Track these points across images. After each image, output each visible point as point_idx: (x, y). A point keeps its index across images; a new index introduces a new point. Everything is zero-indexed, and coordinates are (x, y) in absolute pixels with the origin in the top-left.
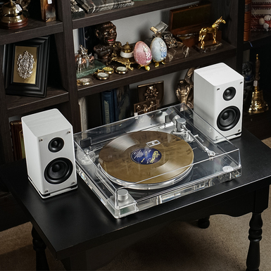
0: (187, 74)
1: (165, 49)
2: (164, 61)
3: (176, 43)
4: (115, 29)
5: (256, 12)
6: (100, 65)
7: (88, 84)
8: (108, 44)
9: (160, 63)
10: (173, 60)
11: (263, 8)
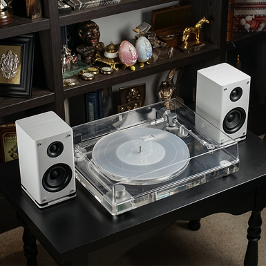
0: (168, 76)
1: (150, 49)
2: (149, 61)
3: (160, 44)
4: (98, 29)
5: (237, 13)
6: (84, 66)
7: (73, 84)
8: (91, 44)
9: (145, 63)
10: (158, 60)
11: (244, 8)
